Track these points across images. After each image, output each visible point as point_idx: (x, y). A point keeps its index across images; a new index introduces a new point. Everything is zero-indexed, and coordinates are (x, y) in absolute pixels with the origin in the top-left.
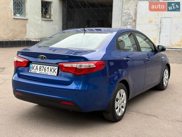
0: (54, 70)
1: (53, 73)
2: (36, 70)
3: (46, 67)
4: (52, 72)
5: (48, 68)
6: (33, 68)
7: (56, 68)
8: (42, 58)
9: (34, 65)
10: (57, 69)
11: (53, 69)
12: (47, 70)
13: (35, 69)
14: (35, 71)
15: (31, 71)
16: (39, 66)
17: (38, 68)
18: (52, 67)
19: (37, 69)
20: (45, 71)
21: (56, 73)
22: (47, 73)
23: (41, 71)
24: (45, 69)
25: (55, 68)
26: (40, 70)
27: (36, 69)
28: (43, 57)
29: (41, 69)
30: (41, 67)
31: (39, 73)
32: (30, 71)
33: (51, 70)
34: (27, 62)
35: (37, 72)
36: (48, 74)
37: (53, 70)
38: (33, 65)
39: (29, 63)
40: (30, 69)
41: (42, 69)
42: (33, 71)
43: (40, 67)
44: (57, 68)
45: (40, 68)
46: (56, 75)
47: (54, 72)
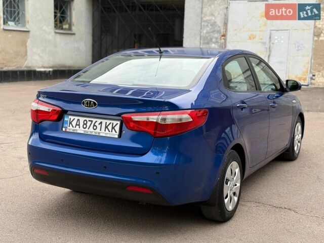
0: (113, 128)
1: (111, 133)
2: (78, 127)
3: (96, 121)
4: (109, 131)
5: (101, 123)
6: (70, 123)
7: (117, 124)
8: (89, 104)
9: (72, 118)
10: (118, 126)
11: (111, 124)
12: (99, 127)
13: (74, 126)
14: (74, 128)
15: (66, 130)
16: (82, 119)
17: (82, 124)
18: (108, 122)
19: (79, 125)
20: (95, 129)
21: (118, 133)
22: (99, 133)
23: (87, 129)
24: (94, 125)
25: (115, 123)
26: (85, 126)
27: (77, 125)
28: (90, 102)
29: (86, 124)
30: (86, 120)
31: (82, 132)
32: (64, 129)
33: (106, 127)
34: (58, 111)
35: (78, 132)
36: (101, 134)
37: (110, 127)
38: (70, 117)
39: (62, 114)
40: (65, 125)
41: (88, 125)
42: (70, 129)
43: (85, 122)
44: (119, 122)
45: (84, 124)
46: (117, 136)
47: (113, 130)
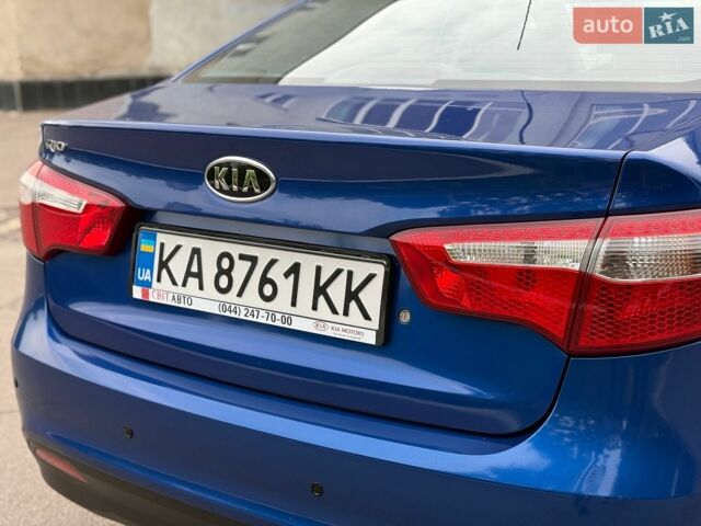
0: (352, 296)
1: (341, 318)
2: (193, 282)
3: (273, 262)
4: (334, 311)
5: (295, 270)
6: (164, 265)
7: (371, 277)
8: (237, 180)
9: (168, 240)
12: (285, 286)
14: (179, 290)
16: (211, 249)
17: (210, 271)
18: (329, 265)
19: (199, 275)
20: (268, 299)
21: (375, 323)
22: (287, 318)
23: (231, 297)
24: (265, 280)
25: (361, 269)
26: (224, 282)
27: (189, 274)
30: (227, 255)
35: (198, 305)
41: (238, 275)
43: (225, 264)
